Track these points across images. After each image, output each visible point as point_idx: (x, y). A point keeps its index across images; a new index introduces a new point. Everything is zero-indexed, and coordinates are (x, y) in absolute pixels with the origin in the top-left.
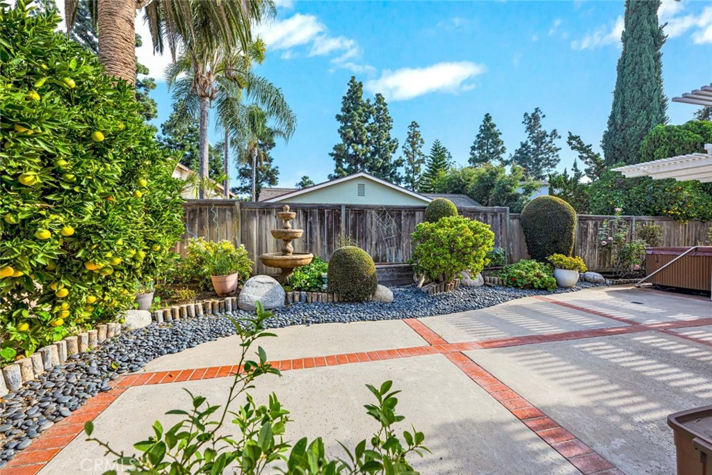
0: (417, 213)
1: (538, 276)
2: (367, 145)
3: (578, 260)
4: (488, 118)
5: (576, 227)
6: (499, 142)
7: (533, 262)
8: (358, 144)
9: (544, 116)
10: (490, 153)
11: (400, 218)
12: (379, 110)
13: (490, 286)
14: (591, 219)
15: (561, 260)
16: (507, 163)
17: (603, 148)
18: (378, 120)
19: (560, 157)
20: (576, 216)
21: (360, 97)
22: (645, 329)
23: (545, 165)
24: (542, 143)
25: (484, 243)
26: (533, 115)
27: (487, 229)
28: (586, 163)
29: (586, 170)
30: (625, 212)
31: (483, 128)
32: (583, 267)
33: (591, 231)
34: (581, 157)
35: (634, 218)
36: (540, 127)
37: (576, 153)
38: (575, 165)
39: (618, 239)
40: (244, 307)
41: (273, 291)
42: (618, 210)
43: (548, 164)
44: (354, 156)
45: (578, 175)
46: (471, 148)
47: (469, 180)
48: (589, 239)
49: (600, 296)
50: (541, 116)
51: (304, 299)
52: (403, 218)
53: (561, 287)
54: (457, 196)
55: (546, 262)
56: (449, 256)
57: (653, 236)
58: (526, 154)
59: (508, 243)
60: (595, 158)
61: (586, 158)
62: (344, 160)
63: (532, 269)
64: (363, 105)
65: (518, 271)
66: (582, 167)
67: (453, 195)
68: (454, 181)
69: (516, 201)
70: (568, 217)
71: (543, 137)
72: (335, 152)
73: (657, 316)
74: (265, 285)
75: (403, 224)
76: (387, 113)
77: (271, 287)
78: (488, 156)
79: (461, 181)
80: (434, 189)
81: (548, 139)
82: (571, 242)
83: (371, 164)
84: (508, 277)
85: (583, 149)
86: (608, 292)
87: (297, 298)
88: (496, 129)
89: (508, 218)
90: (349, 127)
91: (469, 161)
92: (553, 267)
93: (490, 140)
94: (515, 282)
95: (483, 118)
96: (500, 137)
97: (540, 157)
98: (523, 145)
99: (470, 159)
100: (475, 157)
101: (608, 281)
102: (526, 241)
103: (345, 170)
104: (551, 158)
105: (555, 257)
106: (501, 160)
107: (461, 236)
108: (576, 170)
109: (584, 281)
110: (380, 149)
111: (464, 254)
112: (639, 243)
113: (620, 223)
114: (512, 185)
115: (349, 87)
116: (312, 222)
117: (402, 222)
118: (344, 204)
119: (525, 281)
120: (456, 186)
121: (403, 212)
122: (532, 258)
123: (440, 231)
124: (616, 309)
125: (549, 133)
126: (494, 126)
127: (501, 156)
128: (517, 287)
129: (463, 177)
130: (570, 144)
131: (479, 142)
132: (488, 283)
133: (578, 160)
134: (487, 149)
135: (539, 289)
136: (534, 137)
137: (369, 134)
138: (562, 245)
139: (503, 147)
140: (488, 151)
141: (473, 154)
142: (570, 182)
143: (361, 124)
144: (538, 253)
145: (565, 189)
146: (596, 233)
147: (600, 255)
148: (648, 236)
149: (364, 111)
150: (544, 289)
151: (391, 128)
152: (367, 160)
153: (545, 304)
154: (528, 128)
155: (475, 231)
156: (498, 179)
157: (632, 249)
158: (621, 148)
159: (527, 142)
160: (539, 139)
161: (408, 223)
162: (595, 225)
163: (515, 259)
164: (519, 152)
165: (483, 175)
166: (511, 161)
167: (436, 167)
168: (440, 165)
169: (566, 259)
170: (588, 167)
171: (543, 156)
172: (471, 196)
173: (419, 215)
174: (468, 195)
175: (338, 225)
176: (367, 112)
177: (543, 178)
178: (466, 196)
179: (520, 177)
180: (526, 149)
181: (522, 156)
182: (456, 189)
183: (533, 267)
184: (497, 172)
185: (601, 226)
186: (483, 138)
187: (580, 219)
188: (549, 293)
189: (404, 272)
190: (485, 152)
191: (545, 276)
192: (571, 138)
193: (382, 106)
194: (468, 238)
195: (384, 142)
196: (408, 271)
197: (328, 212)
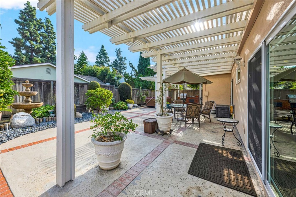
0: (85, 86)
1: (124, 106)
2: (40, 43)
3: (133, 101)
4: (103, 47)
5: (132, 92)
6: (107, 57)
7: (122, 102)
8: (33, 41)
9: (122, 51)
10: (104, 61)
11: (78, 87)
12: (48, 27)
13: (111, 110)
14: (135, 89)
15: (129, 101)
16: (110, 66)
17: (138, 68)
18: (47, 31)
19: (127, 67)
20: (132, 89)
21: (34, 16)
22: (144, 115)
23: (123, 69)
24: (122, 61)
25: (110, 97)
26: (119, 50)
27: (111, 92)
28: (134, 72)
29: (134, 74)
30: (142, 88)
31: (101, 50)
32: (134, 103)
33: (135, 93)
34: (133, 70)
35: (144, 89)
36: (121, 55)
37: (131, 68)
38: (131, 72)
39: (141, 95)
40: (15, 127)
41: (29, 118)
42: (141, 87)
43: (124, 68)
44: (30, 47)
45: (132, 75)
46: (97, 57)
47: (97, 71)
48: (135, 95)
49: (137, 110)
50: (121, 51)
51: (45, 120)
52: (79, 87)
53: (129, 108)
54: (93, 77)
55: (125, 102)
56: (100, 101)
57: (147, 94)
58: (117, 64)
59: (115, 97)
60: (136, 71)
61: (134, 70)
62: (22, 48)
63: (122, 104)
64: (36, 20)
65: (119, 105)
66: (133, 73)
67: (90, 77)
68: (91, 71)
69: (115, 81)
70: (130, 89)
71: (122, 59)
72: (14, 42)
73: (146, 112)
74: (25, 116)
75: (79, 90)
76: (53, 30)
77: (27, 116)
78: (103, 62)
79: (94, 71)
80: (82, 73)
81: (123, 60)
82: (131, 96)
83: (43, 54)
84: (116, 107)
85: (133, 68)
86: (139, 109)
87: (41, 120)
88: (106, 52)
89: (115, 89)
90: (26, 30)
91: (96, 62)
92: (127, 103)
93: (104, 56)
94: (118, 108)
95: (101, 46)
96: (108, 56)
97: (121, 65)
98: (116, 60)
99: (96, 61)
100: (98, 61)
101: (139, 106)
102: (120, 96)
103: (24, 54)
104: (124, 67)
105: (128, 100)
106: (108, 64)
107: (104, 94)
108: (132, 74)
109: (134, 106)
110: (49, 47)
111: (105, 100)
112: (145, 96)
113: (141, 91)
114: (113, 76)
115: (25, 7)
116: (35, 88)
117: (79, 89)
118: (52, 81)
119: (120, 107)
120: (92, 73)
121: (79, 85)
122: (121, 101)
123: (97, 93)
124: (140, 112)
125: (123, 58)
126: (105, 50)
127: (108, 63)
128: (118, 109)
129: (95, 70)
130: (130, 65)
131: (100, 55)
132: (110, 109)
133: (132, 71)
134: (103, 59)
135: (124, 109)
136: (119, 58)
137: (41, 38)
138: (129, 97)
139: (109, 60)
140: (103, 60)
141: (97, 60)
142: (130, 77)
143: (36, 31)
144: (123, 99)
145: (129, 79)
146: (136, 93)
147: (137, 100)
148: (146, 94)
149: (37, 24)
150: (125, 109)
151: (56, 38)
152: (40, 51)
153: (126, 113)
154: (117, 54)
155: (108, 93)
156: (109, 73)
157: (143, 98)
158: (142, 69)
159: (117, 59)
160: (121, 59)
161: (81, 89)
162: (136, 91)
163: (117, 101)
164: (114, 62)
165: (103, 70)
166: (112, 65)
167: (82, 63)
168: (84, 63)
169: (130, 101)
170: (134, 73)
171: (122, 65)
172: (98, 78)
173: (86, 87)
174: (97, 77)
175: (49, 89)
176: (39, 25)
177: (122, 73)
178: (96, 78)
179: (116, 73)
180: (117, 62)
181: (115, 64)
182: (92, 74)
183: (122, 103)
184: (108, 70)
185: (137, 91)
186: (101, 54)
187: (133, 89)
188: (126, 110)
189: (82, 107)
190: (102, 60)
191: (125, 105)
192: (130, 64)
193: (49, 25)
194: (106, 95)
195: (52, 44)
196: (84, 107)
197: (44, 84)
